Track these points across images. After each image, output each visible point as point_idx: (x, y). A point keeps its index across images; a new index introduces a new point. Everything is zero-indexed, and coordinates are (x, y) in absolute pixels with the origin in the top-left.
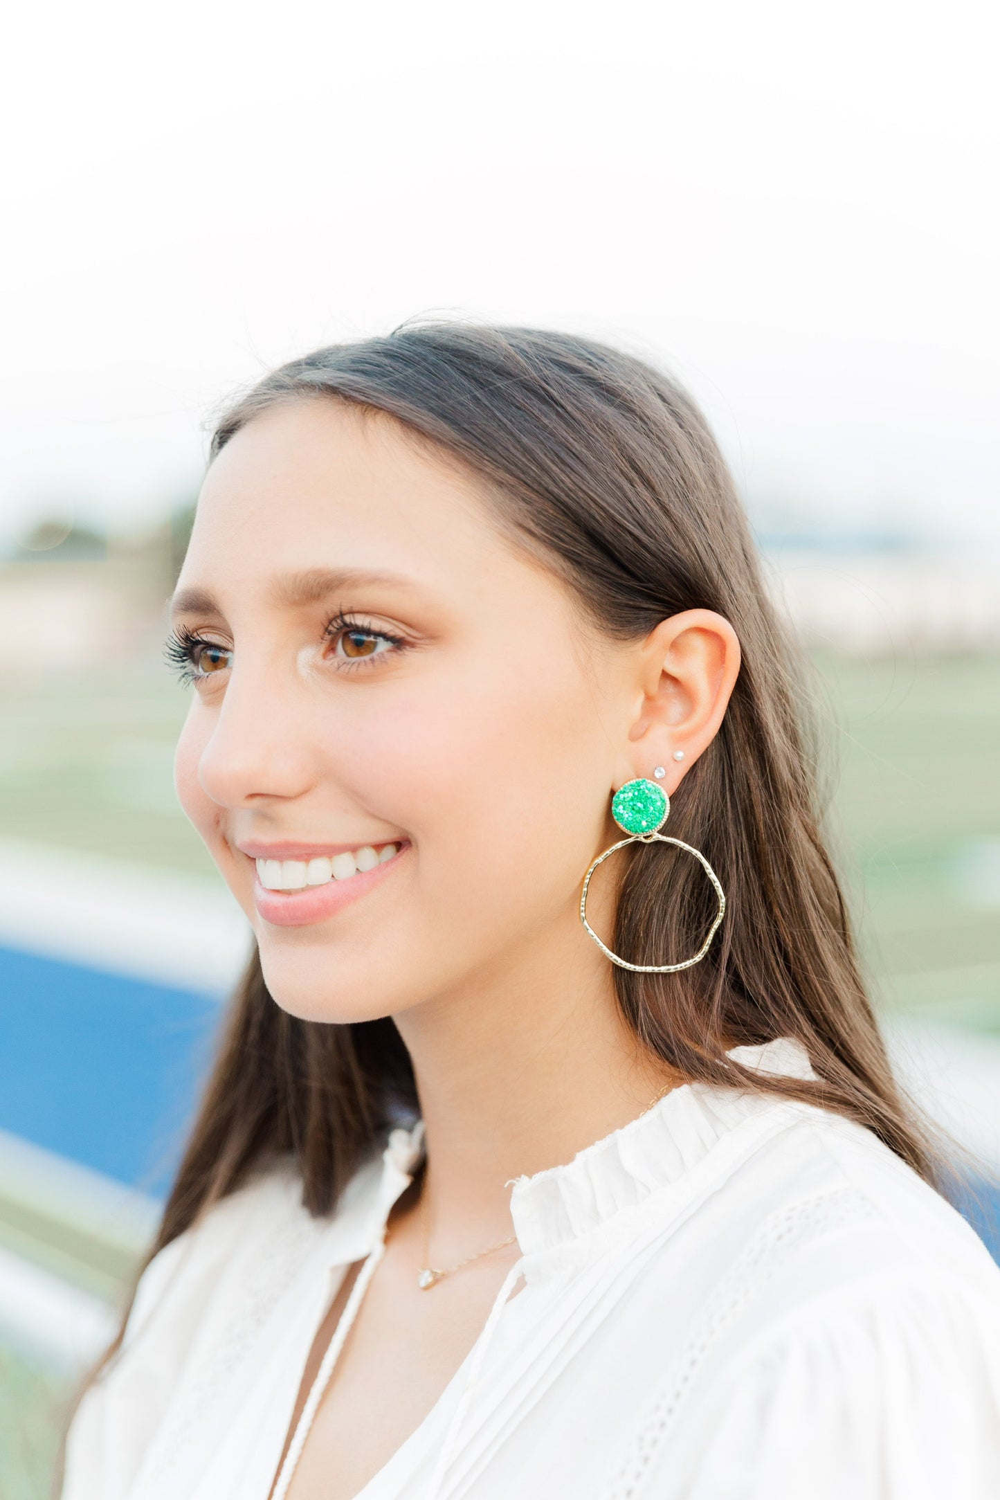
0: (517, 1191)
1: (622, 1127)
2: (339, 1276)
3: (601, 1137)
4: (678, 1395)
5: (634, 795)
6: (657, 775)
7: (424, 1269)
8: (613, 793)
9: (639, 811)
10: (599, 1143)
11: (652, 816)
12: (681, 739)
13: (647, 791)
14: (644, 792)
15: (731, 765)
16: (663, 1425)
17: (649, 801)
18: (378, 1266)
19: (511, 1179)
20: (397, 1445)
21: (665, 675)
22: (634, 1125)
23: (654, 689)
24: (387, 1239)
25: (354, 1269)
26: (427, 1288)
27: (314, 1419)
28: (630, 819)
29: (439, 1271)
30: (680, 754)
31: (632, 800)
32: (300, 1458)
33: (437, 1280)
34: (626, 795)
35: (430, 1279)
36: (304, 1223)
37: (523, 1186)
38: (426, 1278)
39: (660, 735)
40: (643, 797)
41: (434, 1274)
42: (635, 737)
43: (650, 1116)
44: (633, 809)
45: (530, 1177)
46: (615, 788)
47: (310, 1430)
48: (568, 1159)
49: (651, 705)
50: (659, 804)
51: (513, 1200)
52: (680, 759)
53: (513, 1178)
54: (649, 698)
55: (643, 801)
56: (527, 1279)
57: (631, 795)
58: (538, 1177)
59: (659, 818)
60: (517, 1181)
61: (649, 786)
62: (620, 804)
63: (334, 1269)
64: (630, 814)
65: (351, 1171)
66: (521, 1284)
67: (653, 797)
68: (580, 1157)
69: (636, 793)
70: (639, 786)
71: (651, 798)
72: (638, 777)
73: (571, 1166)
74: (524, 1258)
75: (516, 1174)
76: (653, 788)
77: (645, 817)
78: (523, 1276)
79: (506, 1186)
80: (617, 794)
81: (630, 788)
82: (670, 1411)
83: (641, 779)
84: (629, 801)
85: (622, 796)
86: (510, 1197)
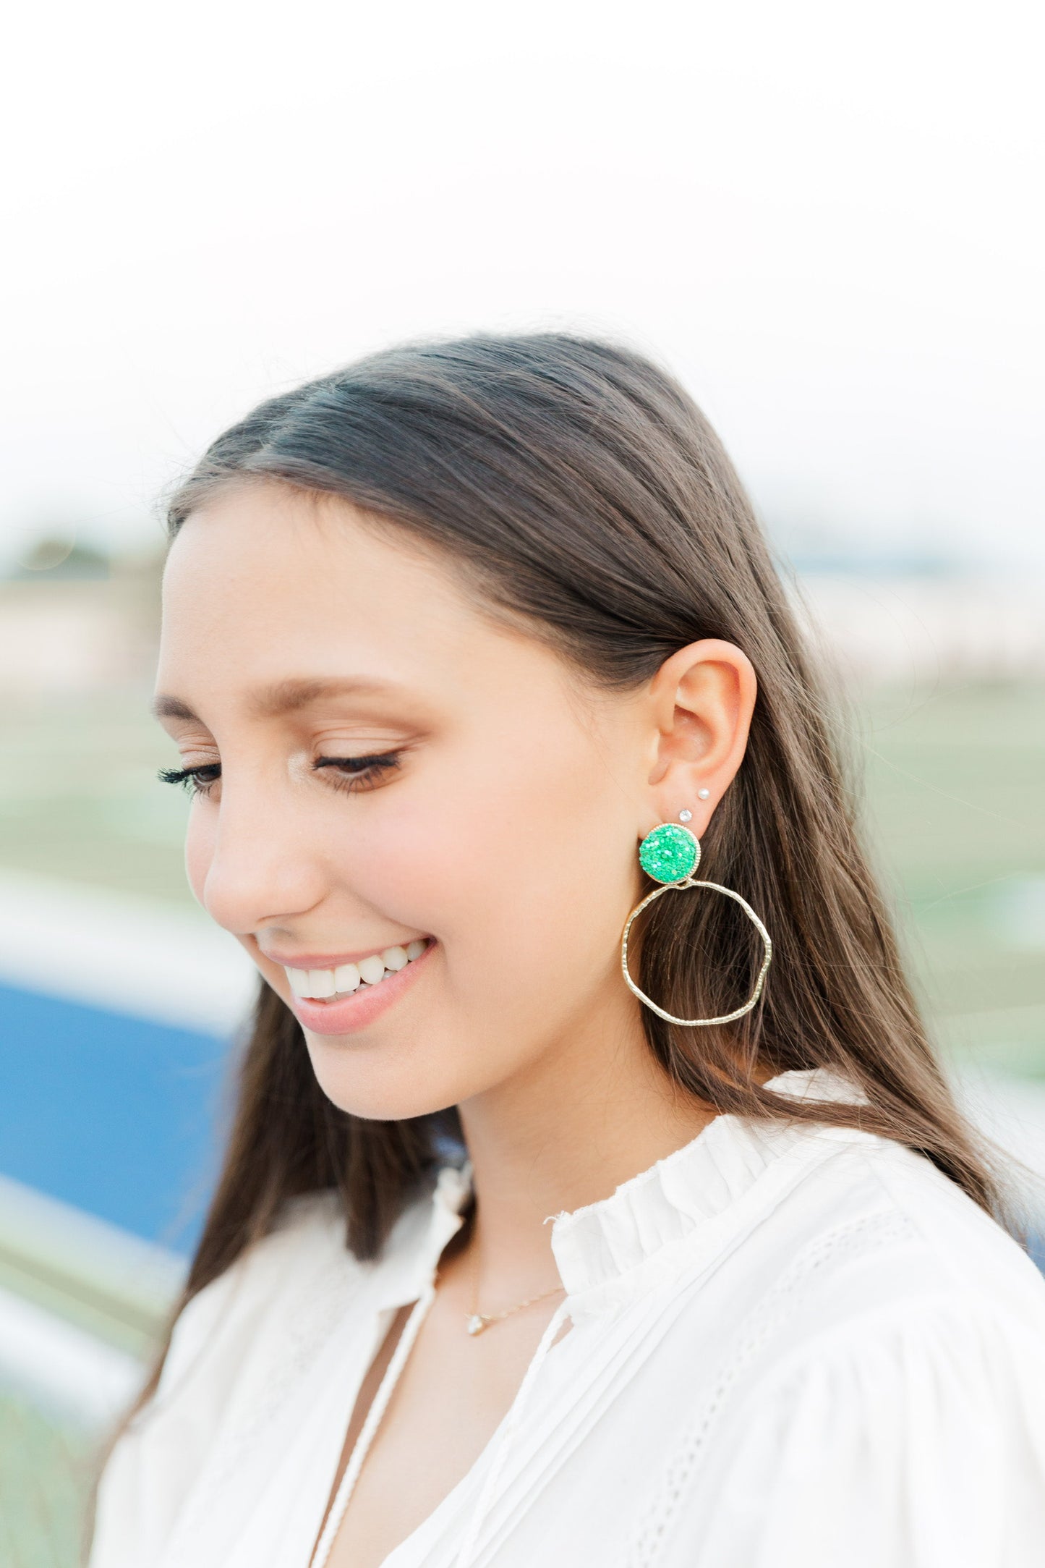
0: (557, 1228)
1: (664, 1157)
2: (387, 1321)
3: (644, 1168)
4: (706, 1425)
5: (660, 842)
6: (683, 818)
7: (472, 1313)
8: (640, 841)
9: (668, 859)
10: (641, 1176)
11: (681, 863)
12: (704, 776)
13: (673, 838)
14: (670, 839)
15: (755, 792)
16: (692, 1457)
17: (677, 847)
18: (429, 1312)
19: (550, 1215)
20: (443, 1495)
21: (681, 712)
22: (679, 1155)
23: (670, 725)
24: (437, 1283)
25: (403, 1314)
26: (477, 1334)
27: (361, 1471)
28: (659, 869)
29: (487, 1317)
30: (705, 793)
31: (660, 848)
32: (346, 1510)
33: (487, 1325)
34: (652, 844)
35: (479, 1325)
36: (350, 1267)
37: (564, 1223)
38: (475, 1324)
39: (682, 772)
40: (670, 844)
41: (483, 1320)
42: (658, 778)
43: (694, 1145)
44: (662, 858)
45: (571, 1213)
46: (642, 837)
47: (357, 1482)
48: (608, 1193)
49: (669, 742)
50: (687, 849)
51: (554, 1238)
52: (704, 798)
53: (552, 1214)
54: (664, 734)
55: (670, 848)
56: (573, 1320)
57: (657, 843)
58: (581, 1212)
59: (689, 864)
60: (557, 1217)
61: (676, 831)
62: (647, 854)
63: (382, 1314)
64: (659, 864)
65: (395, 1214)
66: (567, 1326)
67: (680, 842)
68: (621, 1190)
69: (663, 841)
70: (664, 833)
71: (678, 844)
72: (664, 822)
73: (612, 1200)
74: (569, 1299)
75: (555, 1211)
76: (680, 834)
77: (675, 866)
78: (570, 1317)
79: (545, 1222)
80: (643, 843)
81: (656, 836)
82: (698, 1442)
83: (667, 825)
84: (656, 850)
85: (648, 846)
86: (551, 1235)
